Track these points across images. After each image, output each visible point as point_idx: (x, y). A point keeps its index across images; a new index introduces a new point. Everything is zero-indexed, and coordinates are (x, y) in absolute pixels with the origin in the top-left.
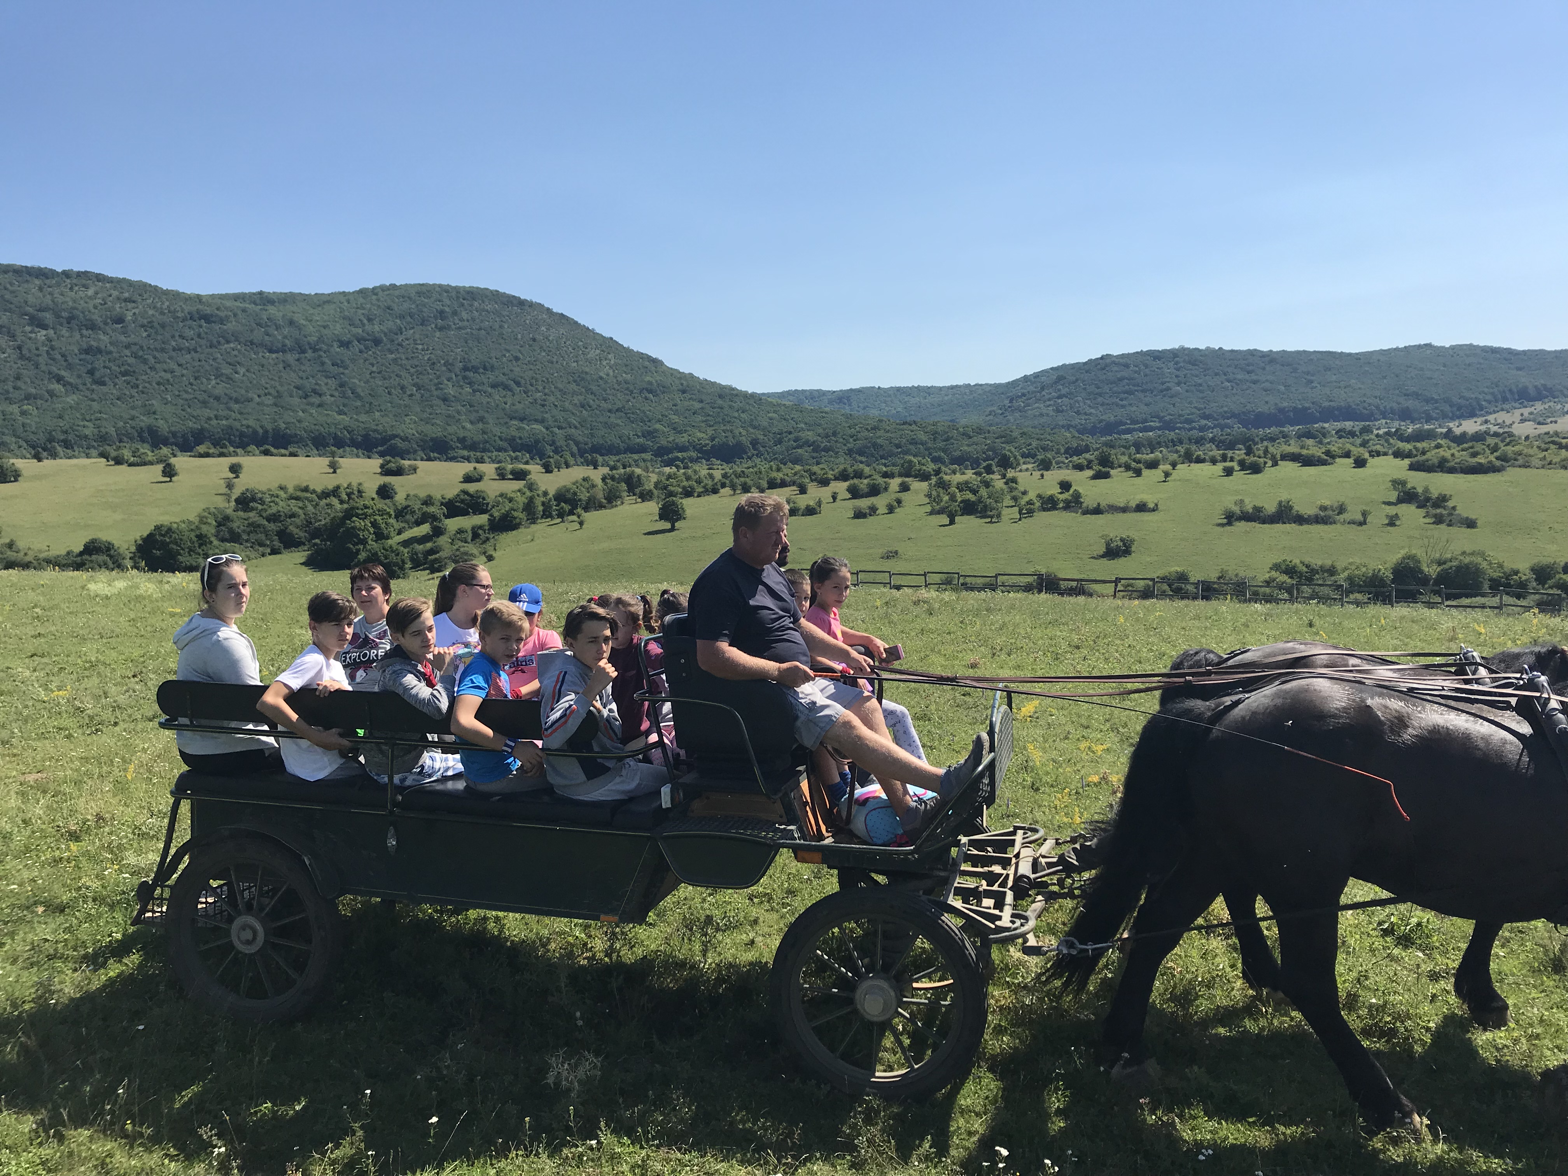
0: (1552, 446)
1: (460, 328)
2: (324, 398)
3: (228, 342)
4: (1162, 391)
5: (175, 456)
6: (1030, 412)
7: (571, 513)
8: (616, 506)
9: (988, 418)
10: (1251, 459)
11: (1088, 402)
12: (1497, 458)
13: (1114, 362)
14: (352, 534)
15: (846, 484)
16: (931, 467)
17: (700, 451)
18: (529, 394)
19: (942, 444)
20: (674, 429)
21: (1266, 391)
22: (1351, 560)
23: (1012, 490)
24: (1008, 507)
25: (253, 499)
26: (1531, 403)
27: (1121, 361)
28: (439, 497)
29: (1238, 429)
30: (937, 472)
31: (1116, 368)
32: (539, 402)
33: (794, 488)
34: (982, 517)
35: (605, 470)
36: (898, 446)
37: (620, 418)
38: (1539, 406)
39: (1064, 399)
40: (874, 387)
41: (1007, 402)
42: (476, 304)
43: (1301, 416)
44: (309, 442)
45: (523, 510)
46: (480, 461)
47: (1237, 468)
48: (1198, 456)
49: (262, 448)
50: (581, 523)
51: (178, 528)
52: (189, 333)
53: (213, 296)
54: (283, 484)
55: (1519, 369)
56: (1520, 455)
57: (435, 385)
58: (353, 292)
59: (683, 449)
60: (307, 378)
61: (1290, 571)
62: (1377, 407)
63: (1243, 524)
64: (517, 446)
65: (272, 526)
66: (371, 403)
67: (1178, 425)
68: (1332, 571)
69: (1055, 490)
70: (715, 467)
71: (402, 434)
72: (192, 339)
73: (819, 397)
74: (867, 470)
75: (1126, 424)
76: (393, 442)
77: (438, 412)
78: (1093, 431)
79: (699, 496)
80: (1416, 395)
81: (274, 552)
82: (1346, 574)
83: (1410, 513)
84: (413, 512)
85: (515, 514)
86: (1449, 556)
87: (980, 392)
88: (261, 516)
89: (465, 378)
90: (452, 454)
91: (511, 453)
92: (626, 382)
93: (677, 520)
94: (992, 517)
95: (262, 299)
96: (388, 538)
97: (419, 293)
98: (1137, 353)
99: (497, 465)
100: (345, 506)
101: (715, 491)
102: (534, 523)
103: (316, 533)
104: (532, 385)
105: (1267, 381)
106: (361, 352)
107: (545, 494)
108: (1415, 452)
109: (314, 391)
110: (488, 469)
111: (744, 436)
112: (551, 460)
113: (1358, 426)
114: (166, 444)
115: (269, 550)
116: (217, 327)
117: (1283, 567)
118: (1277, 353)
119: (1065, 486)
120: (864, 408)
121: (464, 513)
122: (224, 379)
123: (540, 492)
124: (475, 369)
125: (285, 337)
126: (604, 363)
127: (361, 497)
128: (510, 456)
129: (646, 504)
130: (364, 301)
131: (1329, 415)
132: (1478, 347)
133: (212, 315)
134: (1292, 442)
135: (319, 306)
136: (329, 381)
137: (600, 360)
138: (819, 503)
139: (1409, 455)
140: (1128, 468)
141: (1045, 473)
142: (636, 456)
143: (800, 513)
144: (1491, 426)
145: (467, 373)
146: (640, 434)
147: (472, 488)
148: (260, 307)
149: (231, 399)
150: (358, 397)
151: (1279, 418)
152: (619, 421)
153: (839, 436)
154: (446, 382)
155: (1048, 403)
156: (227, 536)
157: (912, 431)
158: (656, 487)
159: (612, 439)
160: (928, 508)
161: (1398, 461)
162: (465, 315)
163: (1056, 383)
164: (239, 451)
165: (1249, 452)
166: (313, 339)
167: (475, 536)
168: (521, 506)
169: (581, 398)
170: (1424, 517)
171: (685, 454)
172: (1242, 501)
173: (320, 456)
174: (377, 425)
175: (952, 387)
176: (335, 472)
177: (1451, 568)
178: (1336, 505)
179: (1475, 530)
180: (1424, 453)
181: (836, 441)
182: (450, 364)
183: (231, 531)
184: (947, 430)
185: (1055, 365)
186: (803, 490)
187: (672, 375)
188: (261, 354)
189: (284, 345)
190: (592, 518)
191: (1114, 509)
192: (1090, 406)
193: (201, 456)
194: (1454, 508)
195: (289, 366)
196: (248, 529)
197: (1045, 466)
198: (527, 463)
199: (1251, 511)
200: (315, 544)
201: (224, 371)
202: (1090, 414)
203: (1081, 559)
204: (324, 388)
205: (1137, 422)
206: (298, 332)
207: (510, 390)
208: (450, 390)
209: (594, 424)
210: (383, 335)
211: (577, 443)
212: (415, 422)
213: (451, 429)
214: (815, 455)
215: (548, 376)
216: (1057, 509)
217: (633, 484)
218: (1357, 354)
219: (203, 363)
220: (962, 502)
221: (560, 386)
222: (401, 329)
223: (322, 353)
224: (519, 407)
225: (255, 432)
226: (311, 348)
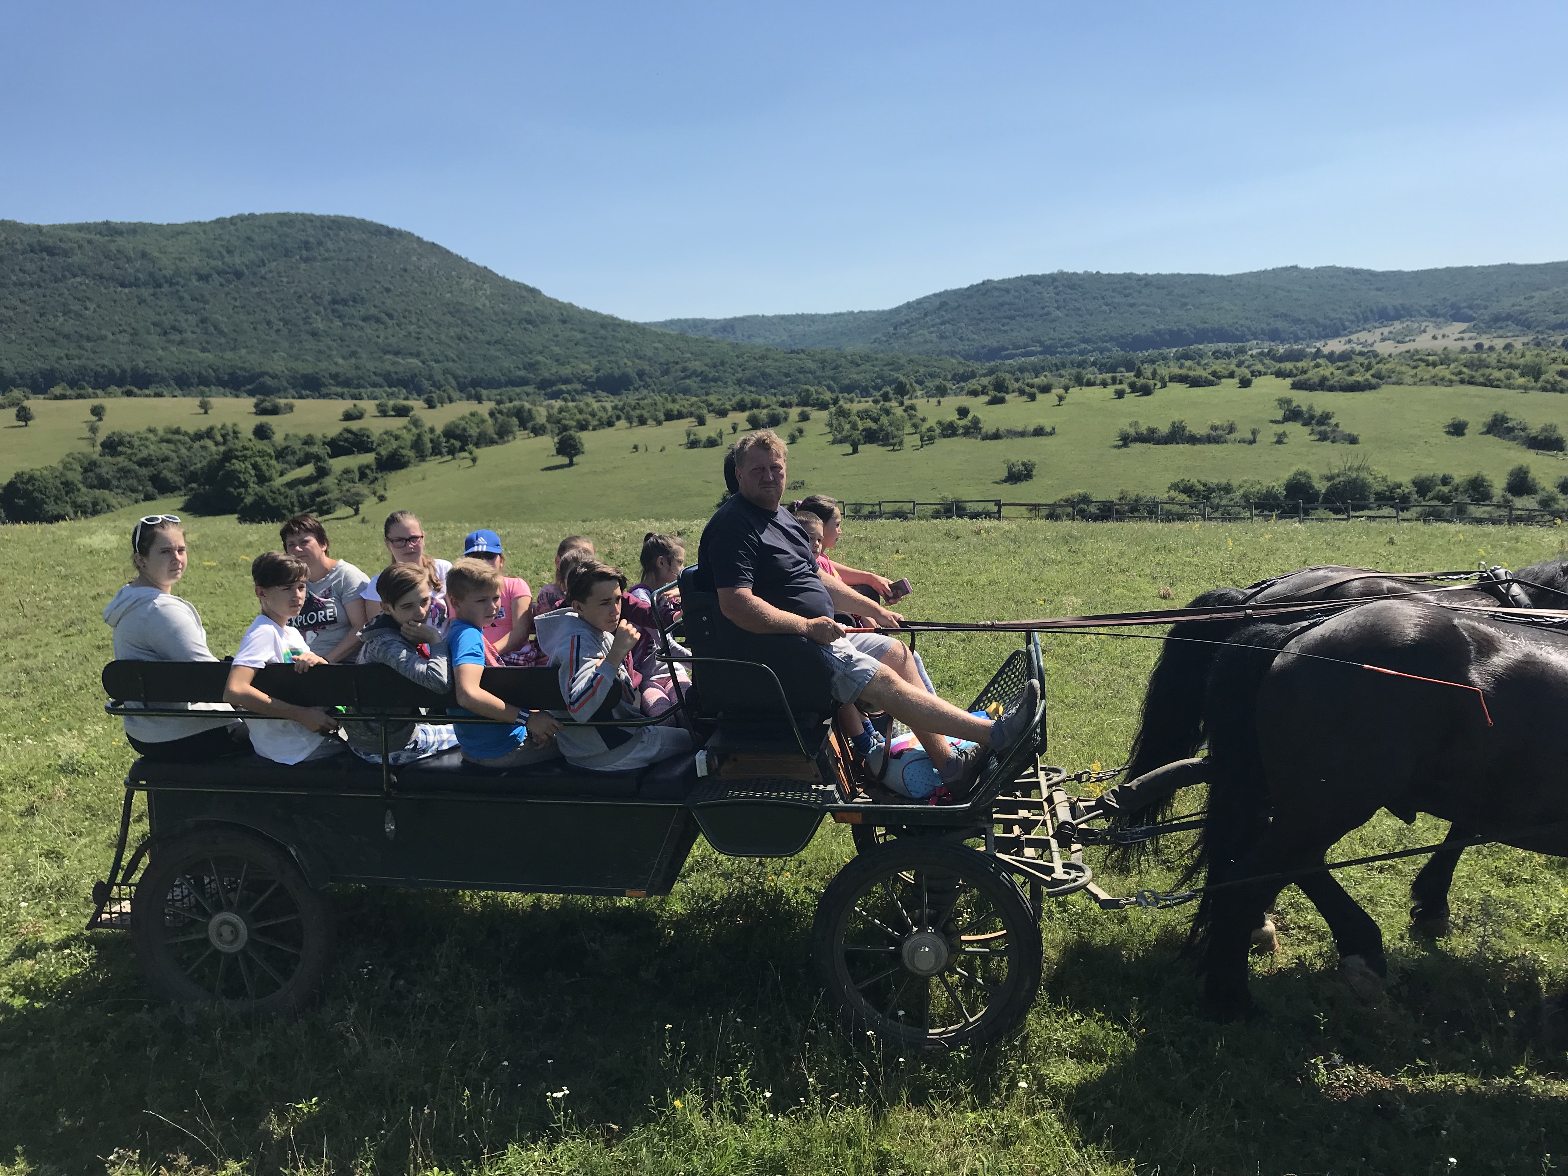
0: (1423, 364)
1: (326, 259)
2: (185, 335)
3: (75, 276)
4: (1041, 316)
5: (28, 398)
6: (914, 339)
7: (462, 449)
8: (508, 441)
9: (873, 346)
10: (1140, 382)
11: (971, 328)
12: (1373, 376)
13: (995, 288)
14: (233, 477)
15: (746, 414)
16: (828, 396)
17: (584, 383)
18: (403, 327)
19: (830, 373)
20: (557, 361)
21: (1142, 313)
22: (1245, 478)
23: (911, 417)
24: (909, 434)
25: (121, 443)
26: (1390, 323)
27: (1002, 286)
28: (320, 436)
29: (1117, 353)
30: (835, 401)
31: (996, 293)
32: (414, 335)
33: (693, 419)
34: (883, 445)
35: (492, 405)
36: (787, 375)
37: (499, 350)
38: (1398, 326)
39: (947, 325)
40: (758, 316)
41: (891, 330)
42: (342, 233)
43: (1176, 338)
44: (172, 382)
45: (412, 447)
46: (359, 397)
47: (1128, 390)
48: (1089, 380)
49: (124, 389)
50: (474, 460)
51: (41, 476)
52: (29, 266)
53: (54, 227)
54: (153, 426)
55: (1378, 289)
56: (1393, 372)
57: (304, 319)
58: (210, 223)
59: (566, 381)
60: (165, 314)
61: (1188, 490)
62: (1249, 329)
63: (1138, 445)
64: (393, 381)
65: (144, 472)
66: (236, 340)
67: (1059, 349)
68: (1227, 489)
69: (953, 417)
70: (603, 399)
71: (271, 371)
72: (34, 273)
73: (702, 326)
74: (763, 400)
75: (1007, 349)
76: (262, 379)
77: (307, 347)
78: (977, 357)
79: (594, 429)
80: (1285, 316)
81: (148, 498)
82: (1242, 491)
83: (1295, 429)
84: (294, 453)
85: (404, 452)
86: (1336, 471)
87: (864, 319)
88: (130, 460)
89: (334, 311)
90: (324, 391)
91: (387, 389)
92: (504, 313)
93: (576, 455)
94: (894, 445)
95: (110, 230)
96: (270, 479)
97: (281, 223)
98: (1017, 278)
99: (377, 402)
100: (222, 448)
101: (610, 424)
102: (424, 460)
103: (192, 477)
104: (404, 317)
105: (1143, 304)
106: (221, 285)
107: (432, 430)
108: (1295, 372)
109: (174, 328)
110: (369, 406)
111: (629, 366)
112: (434, 395)
113: (1231, 347)
114: (16, 386)
115: (142, 496)
116: (60, 260)
117: (1181, 487)
118: (1153, 276)
119: (963, 412)
120: (749, 337)
121: (348, 452)
122: (73, 316)
123: (427, 429)
124: (344, 302)
125: (138, 270)
126: (480, 293)
127: (237, 438)
128: (385, 392)
129: (539, 438)
130: (221, 231)
131: (1203, 336)
132: (1340, 269)
133: (54, 247)
134: (1171, 364)
135: (172, 237)
136: (190, 317)
137: (476, 290)
138: (721, 435)
139: (1290, 375)
140: (1022, 392)
141: (942, 400)
142: (518, 390)
143: (701, 445)
144: (1354, 345)
145: (336, 306)
146: (521, 366)
147: (355, 425)
148: (106, 238)
149: (81, 336)
150: (221, 333)
151: (1156, 340)
152: (499, 354)
153: (727, 365)
154: (314, 316)
155: (932, 329)
156: (95, 482)
157: (800, 360)
158: (548, 421)
159: (492, 372)
160: (830, 438)
161: (1279, 381)
162: (330, 245)
163: (939, 308)
164: (99, 392)
165: (1139, 374)
166: (168, 272)
167: (363, 476)
168: (409, 443)
169: (458, 330)
170: (1310, 434)
171: (569, 387)
172: (1136, 423)
173: (184, 396)
174: (244, 362)
175: (836, 315)
176: (206, 412)
177: (1339, 483)
178: (1226, 424)
179: (1357, 446)
180: (1304, 372)
181: (725, 371)
182: (318, 297)
183: (99, 477)
184: (835, 358)
185: (937, 291)
186: (701, 422)
187: (551, 304)
188: (112, 289)
189: (137, 279)
190: (484, 453)
191: (1013, 434)
192: (972, 332)
193: (56, 398)
194: (1337, 425)
195: (145, 301)
196: (118, 475)
197: (942, 391)
198: (406, 399)
199: (1145, 432)
200: (192, 489)
201: (71, 307)
202: (973, 340)
203: (984, 484)
204: (185, 325)
205: (1019, 348)
206: (151, 266)
207: (383, 323)
208: (319, 324)
209: (474, 356)
210: (244, 268)
211: (455, 377)
212: (284, 359)
213: (323, 365)
214: (704, 385)
215: (422, 308)
216: (957, 435)
217: (524, 419)
218: (1228, 276)
219: (48, 298)
220: (864, 430)
221: (435, 318)
222: (263, 261)
223: (180, 288)
224: (393, 340)
225: (111, 372)
226: (166, 282)
